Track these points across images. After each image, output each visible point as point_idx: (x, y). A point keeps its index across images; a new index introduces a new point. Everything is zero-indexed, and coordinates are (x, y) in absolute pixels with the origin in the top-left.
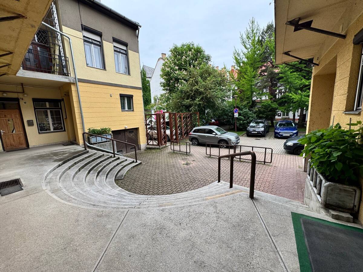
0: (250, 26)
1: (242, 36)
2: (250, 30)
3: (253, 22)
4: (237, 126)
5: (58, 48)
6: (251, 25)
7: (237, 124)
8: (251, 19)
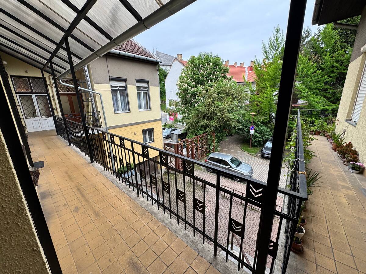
0: (274, 35)
1: (264, 46)
2: (274, 39)
3: (277, 30)
4: (252, 142)
5: (91, 104)
6: (275, 33)
7: (252, 141)
8: (276, 27)
